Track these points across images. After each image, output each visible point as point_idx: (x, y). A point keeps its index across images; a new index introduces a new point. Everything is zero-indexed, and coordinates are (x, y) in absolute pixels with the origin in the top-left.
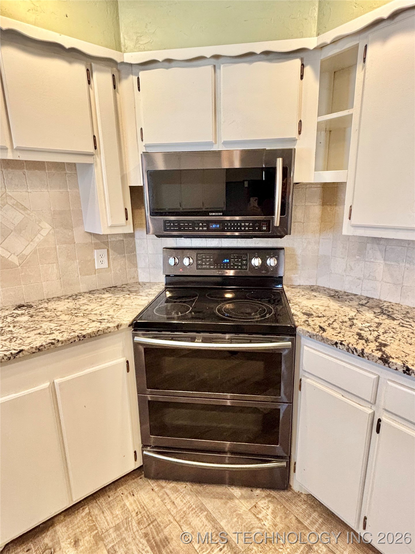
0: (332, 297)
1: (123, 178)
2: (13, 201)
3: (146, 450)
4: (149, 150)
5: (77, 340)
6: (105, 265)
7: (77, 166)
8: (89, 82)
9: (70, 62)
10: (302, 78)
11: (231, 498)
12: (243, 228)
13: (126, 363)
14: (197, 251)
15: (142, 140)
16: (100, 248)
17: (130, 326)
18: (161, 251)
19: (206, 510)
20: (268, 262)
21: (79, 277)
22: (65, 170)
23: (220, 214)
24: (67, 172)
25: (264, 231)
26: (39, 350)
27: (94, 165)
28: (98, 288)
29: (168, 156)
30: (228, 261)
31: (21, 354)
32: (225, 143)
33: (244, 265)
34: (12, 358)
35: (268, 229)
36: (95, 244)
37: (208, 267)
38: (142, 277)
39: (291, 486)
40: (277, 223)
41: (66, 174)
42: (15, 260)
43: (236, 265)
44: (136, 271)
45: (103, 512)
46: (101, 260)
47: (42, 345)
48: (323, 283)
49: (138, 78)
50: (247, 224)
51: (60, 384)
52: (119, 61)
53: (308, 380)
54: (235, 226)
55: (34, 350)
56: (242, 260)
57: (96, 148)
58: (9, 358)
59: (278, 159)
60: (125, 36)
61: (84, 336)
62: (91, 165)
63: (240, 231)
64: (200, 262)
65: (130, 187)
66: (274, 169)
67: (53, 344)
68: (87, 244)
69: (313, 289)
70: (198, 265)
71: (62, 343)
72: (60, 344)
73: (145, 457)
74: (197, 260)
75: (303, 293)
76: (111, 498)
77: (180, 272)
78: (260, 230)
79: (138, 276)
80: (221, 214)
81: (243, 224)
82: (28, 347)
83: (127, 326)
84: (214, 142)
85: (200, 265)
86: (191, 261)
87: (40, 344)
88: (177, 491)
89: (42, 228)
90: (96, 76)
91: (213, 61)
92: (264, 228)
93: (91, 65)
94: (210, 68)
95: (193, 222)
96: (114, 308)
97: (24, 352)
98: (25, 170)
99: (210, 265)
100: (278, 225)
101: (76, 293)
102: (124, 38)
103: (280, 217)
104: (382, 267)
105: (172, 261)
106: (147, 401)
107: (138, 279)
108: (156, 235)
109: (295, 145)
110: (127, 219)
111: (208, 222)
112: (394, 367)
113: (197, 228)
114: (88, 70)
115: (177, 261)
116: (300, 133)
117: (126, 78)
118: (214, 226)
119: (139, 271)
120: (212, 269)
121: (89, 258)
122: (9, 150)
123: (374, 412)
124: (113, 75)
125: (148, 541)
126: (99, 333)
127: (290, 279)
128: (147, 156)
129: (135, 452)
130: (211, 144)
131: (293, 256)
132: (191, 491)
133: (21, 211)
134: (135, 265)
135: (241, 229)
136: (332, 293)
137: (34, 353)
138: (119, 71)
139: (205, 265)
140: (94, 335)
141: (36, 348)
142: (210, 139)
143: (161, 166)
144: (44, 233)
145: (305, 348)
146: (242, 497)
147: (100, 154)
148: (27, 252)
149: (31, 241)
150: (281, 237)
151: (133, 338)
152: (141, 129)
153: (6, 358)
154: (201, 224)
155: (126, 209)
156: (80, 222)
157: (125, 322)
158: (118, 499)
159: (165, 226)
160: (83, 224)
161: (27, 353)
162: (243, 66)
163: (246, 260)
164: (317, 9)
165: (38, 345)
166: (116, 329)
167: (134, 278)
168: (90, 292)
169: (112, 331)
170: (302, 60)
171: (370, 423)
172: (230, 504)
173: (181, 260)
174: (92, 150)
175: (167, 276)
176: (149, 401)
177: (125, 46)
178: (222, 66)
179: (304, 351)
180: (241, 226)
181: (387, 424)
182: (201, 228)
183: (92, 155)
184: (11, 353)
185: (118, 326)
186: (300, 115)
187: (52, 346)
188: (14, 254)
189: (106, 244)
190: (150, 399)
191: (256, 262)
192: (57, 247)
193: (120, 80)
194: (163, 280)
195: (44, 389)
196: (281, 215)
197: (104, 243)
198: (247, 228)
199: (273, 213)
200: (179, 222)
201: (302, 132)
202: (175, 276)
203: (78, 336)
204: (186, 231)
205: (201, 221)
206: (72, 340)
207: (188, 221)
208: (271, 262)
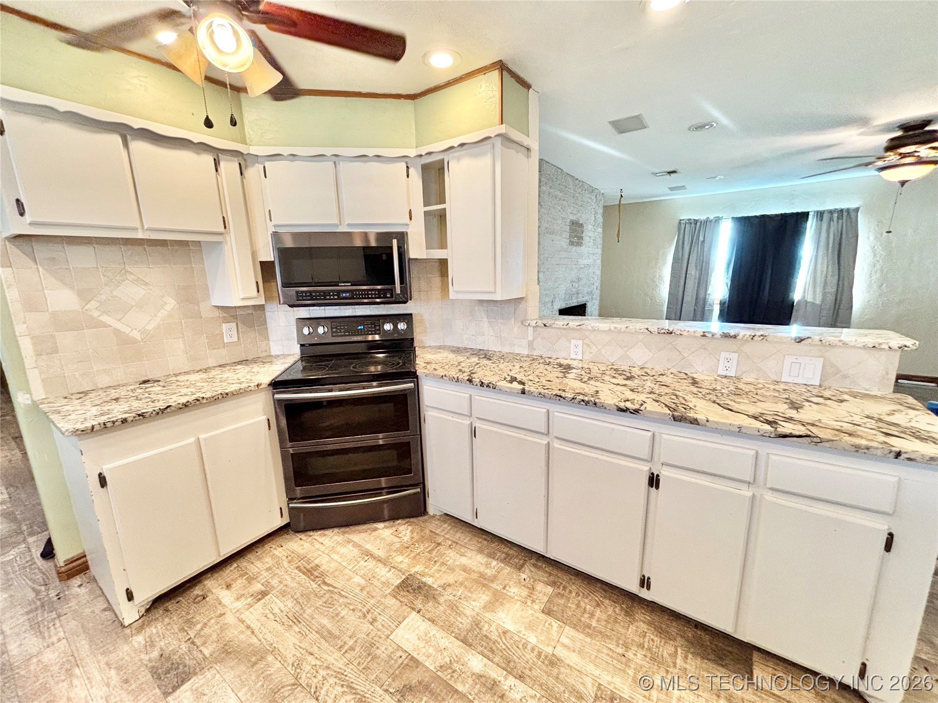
0: (453, 351)
1: (254, 255)
2: (133, 276)
3: (291, 503)
4: (280, 230)
5: (220, 398)
6: (235, 339)
7: (202, 243)
8: (217, 170)
9: (198, 154)
10: (408, 176)
11: (376, 529)
12: (370, 296)
13: (267, 421)
14: (331, 320)
15: (271, 221)
16: (228, 322)
17: (269, 385)
18: (294, 323)
19: (352, 541)
20: (399, 326)
21: (208, 351)
22: (189, 245)
23: (348, 284)
24: (192, 248)
25: (388, 298)
26: (186, 406)
27: (224, 242)
28: (228, 362)
29: (296, 236)
30: (362, 327)
31: (168, 409)
32: (349, 225)
33: (378, 330)
34: (160, 413)
35: (392, 296)
36: (224, 317)
37: (342, 334)
38: (275, 350)
39: (428, 512)
40: (398, 291)
41: (190, 250)
42: (137, 335)
43: (370, 331)
44: (268, 345)
45: (252, 563)
46: (230, 333)
47: (188, 402)
48: (448, 343)
49: (264, 167)
50: (373, 292)
51: (205, 440)
52: (245, 153)
53: (429, 413)
54: (364, 294)
55: (181, 406)
56: (375, 326)
57: (225, 228)
58: (158, 413)
59: (393, 240)
60: (250, 131)
61: (227, 394)
62: (220, 243)
63: (368, 298)
64: (334, 330)
65: (260, 262)
66: (391, 248)
67: (198, 400)
68: (213, 318)
69: (440, 347)
70: (332, 332)
71: (207, 400)
72: (205, 401)
73: (291, 510)
74: (332, 328)
75: (430, 351)
76: (260, 553)
77: (316, 340)
78: (385, 297)
79: (270, 349)
80: (350, 284)
81: (370, 292)
82: (175, 404)
83: (267, 386)
84: (338, 224)
85: (335, 332)
86: (326, 330)
87: (187, 401)
88: (325, 535)
89: (166, 303)
90: (223, 165)
91: (334, 158)
92: (388, 296)
93: (218, 155)
94: (331, 164)
95: (324, 292)
96: (251, 374)
97: (171, 408)
98: (146, 247)
99: (345, 332)
100: (399, 292)
101: (205, 367)
102: (249, 133)
103: (401, 287)
104: (487, 324)
105: (306, 331)
106: (290, 456)
107: (270, 352)
108: (288, 305)
109: (408, 229)
110: (258, 292)
111: (339, 292)
112: (475, 384)
113: (328, 297)
114: (215, 159)
115: (311, 330)
116: (411, 219)
117: (253, 166)
118: (344, 295)
119: (271, 343)
120: (347, 335)
121: (217, 332)
122: (140, 230)
123: (472, 423)
124: (240, 164)
125: (300, 570)
126: (241, 391)
127: (422, 341)
128: (275, 235)
129: (281, 509)
130: (336, 225)
131: (422, 321)
132: (339, 533)
133: (143, 287)
134: (267, 338)
135: (368, 296)
136: (455, 349)
137: (180, 408)
138: (245, 160)
139: (341, 332)
140: (236, 393)
141: (183, 404)
142: (336, 221)
143: (289, 243)
144: (169, 307)
145: (425, 387)
146: (386, 527)
147: (230, 233)
148: (150, 327)
149: (155, 316)
150: (405, 302)
151: (273, 396)
152: (270, 211)
153: (154, 413)
154: (331, 294)
155: (257, 282)
156: (207, 297)
157: (265, 382)
158: (267, 552)
159: (298, 296)
160: (209, 298)
161: (174, 408)
162: (358, 165)
163: (379, 326)
164: (414, 127)
165: (184, 401)
166: (257, 388)
167: (266, 351)
168: (220, 366)
169: (253, 389)
170: (407, 163)
171: (470, 431)
172: (376, 533)
173: (315, 330)
174: (222, 229)
175: (302, 345)
176: (292, 454)
177: (249, 138)
178: (341, 163)
179: (425, 390)
180: (368, 294)
181: (479, 428)
182: (332, 297)
183: (221, 234)
184: (160, 409)
185: (258, 386)
186: (409, 203)
187: (198, 402)
188: (136, 329)
189: (235, 317)
190: (292, 452)
191: (388, 327)
192: (183, 321)
193: (246, 167)
194: (296, 351)
195: (191, 444)
196: (400, 284)
197: (232, 316)
198: (373, 296)
199: (394, 283)
200: (310, 292)
201: (412, 219)
202: (311, 345)
203: (221, 394)
204: (318, 299)
205: (332, 291)
206: (216, 397)
207: (320, 292)
208: (402, 326)
